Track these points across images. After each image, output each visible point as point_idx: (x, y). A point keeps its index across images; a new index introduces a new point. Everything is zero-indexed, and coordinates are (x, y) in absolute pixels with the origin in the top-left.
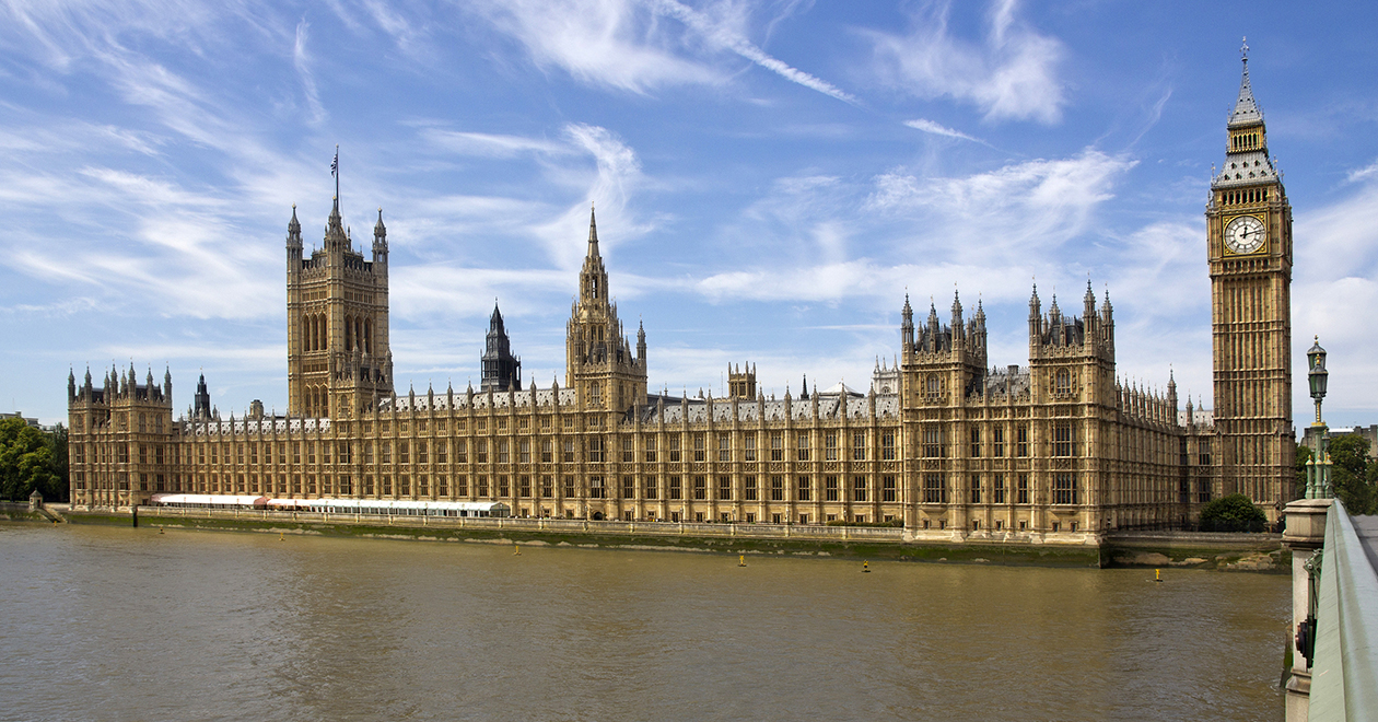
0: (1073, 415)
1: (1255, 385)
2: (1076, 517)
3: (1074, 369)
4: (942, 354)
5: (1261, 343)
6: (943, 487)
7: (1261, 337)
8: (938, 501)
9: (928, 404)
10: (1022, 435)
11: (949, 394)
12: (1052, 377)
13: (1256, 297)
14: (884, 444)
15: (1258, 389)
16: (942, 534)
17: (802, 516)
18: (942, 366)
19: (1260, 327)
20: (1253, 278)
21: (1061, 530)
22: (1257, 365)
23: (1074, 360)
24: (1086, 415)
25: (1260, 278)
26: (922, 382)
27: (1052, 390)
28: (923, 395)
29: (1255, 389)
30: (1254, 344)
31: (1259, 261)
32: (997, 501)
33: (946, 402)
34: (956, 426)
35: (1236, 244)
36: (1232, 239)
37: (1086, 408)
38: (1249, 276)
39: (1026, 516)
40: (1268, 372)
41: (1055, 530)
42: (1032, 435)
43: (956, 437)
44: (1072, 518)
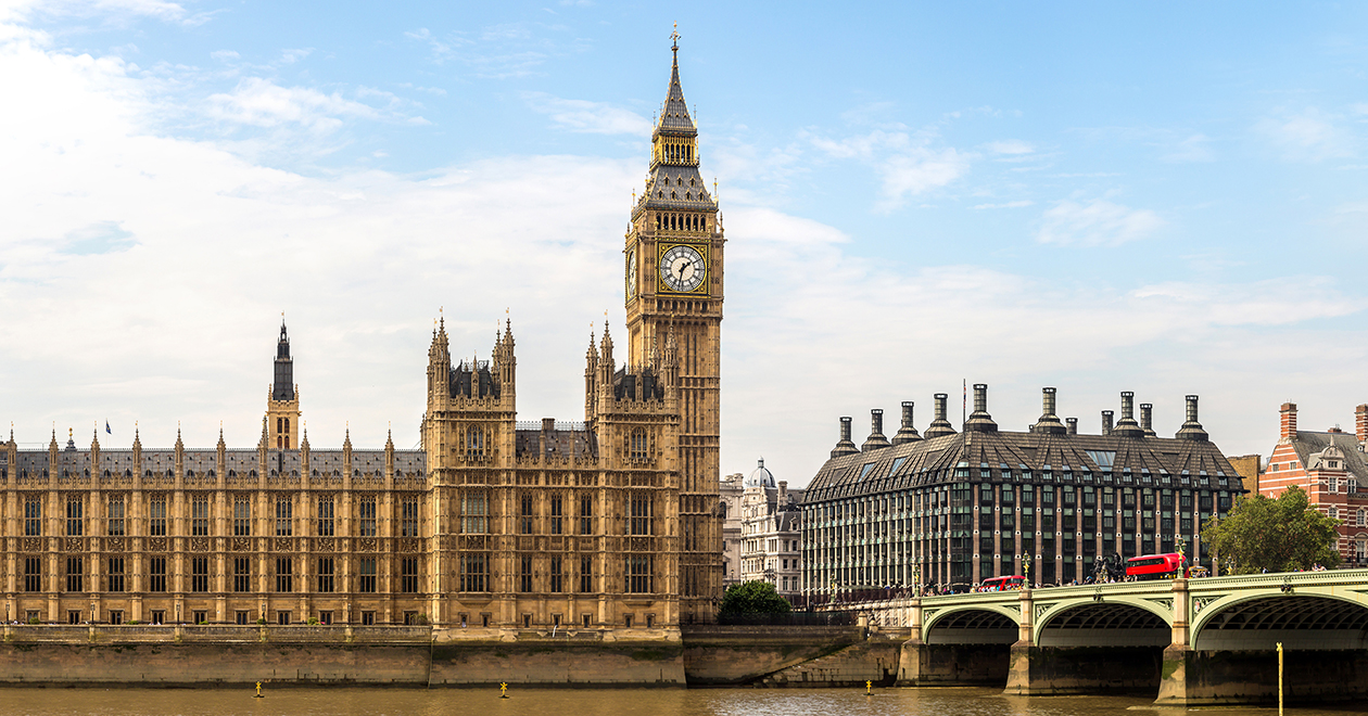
0: (652, 484)
1: (688, 453)
2: (653, 609)
3: (653, 429)
4: (488, 400)
5: (695, 402)
6: (488, 572)
7: (695, 396)
8: (481, 590)
9: (471, 463)
10: (586, 508)
11: (497, 451)
12: (626, 438)
13: (691, 346)
14: (362, 514)
15: (692, 458)
16: (485, 633)
17: (239, 613)
18: (489, 415)
19: (695, 384)
20: (689, 323)
21: (635, 624)
22: (691, 429)
23: (653, 418)
24: (667, 485)
25: (696, 324)
26: (462, 435)
27: (627, 453)
28: (462, 451)
29: (687, 458)
30: (687, 403)
31: (697, 303)
32: (553, 590)
33: (494, 461)
34: (508, 494)
35: (672, 279)
36: (668, 272)
37: (668, 478)
38: (686, 320)
39: (590, 608)
40: (702, 439)
41: (628, 625)
42: (602, 507)
43: (507, 507)
44: (647, 610)
